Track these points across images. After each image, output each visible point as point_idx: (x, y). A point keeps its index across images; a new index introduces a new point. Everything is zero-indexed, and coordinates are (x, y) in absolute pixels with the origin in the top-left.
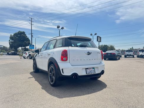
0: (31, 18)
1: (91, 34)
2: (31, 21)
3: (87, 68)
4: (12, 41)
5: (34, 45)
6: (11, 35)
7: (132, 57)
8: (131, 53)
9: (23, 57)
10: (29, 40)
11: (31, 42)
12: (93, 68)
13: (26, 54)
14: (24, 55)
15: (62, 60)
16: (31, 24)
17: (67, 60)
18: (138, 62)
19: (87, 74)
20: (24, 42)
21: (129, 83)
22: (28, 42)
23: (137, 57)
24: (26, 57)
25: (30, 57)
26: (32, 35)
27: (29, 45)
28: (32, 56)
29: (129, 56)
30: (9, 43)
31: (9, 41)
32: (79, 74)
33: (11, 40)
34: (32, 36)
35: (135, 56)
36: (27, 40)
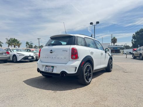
3: (47, 66)
4: (135, 40)
6: (134, 34)
12: (52, 66)
19: (45, 70)
30: (132, 42)
31: (132, 40)
33: (133, 40)
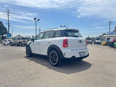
0: (8, 10)
1: (61, 26)
2: (8, 13)
3: (80, 52)
5: (11, 34)
7: (91, 43)
8: (91, 41)
9: (3, 44)
10: (7, 29)
11: (8, 31)
12: (84, 52)
13: (6, 42)
14: (4, 42)
15: (64, 46)
16: (8, 15)
17: (67, 46)
18: (97, 47)
19: (80, 56)
20: (1, 30)
21: (103, 61)
22: (5, 31)
23: (94, 44)
24: (7, 44)
25: (11, 44)
26: (8, 24)
27: (7, 33)
28: (13, 43)
29: (89, 43)
32: (76, 57)
34: (9, 26)
35: (93, 43)
36: (4, 29)
